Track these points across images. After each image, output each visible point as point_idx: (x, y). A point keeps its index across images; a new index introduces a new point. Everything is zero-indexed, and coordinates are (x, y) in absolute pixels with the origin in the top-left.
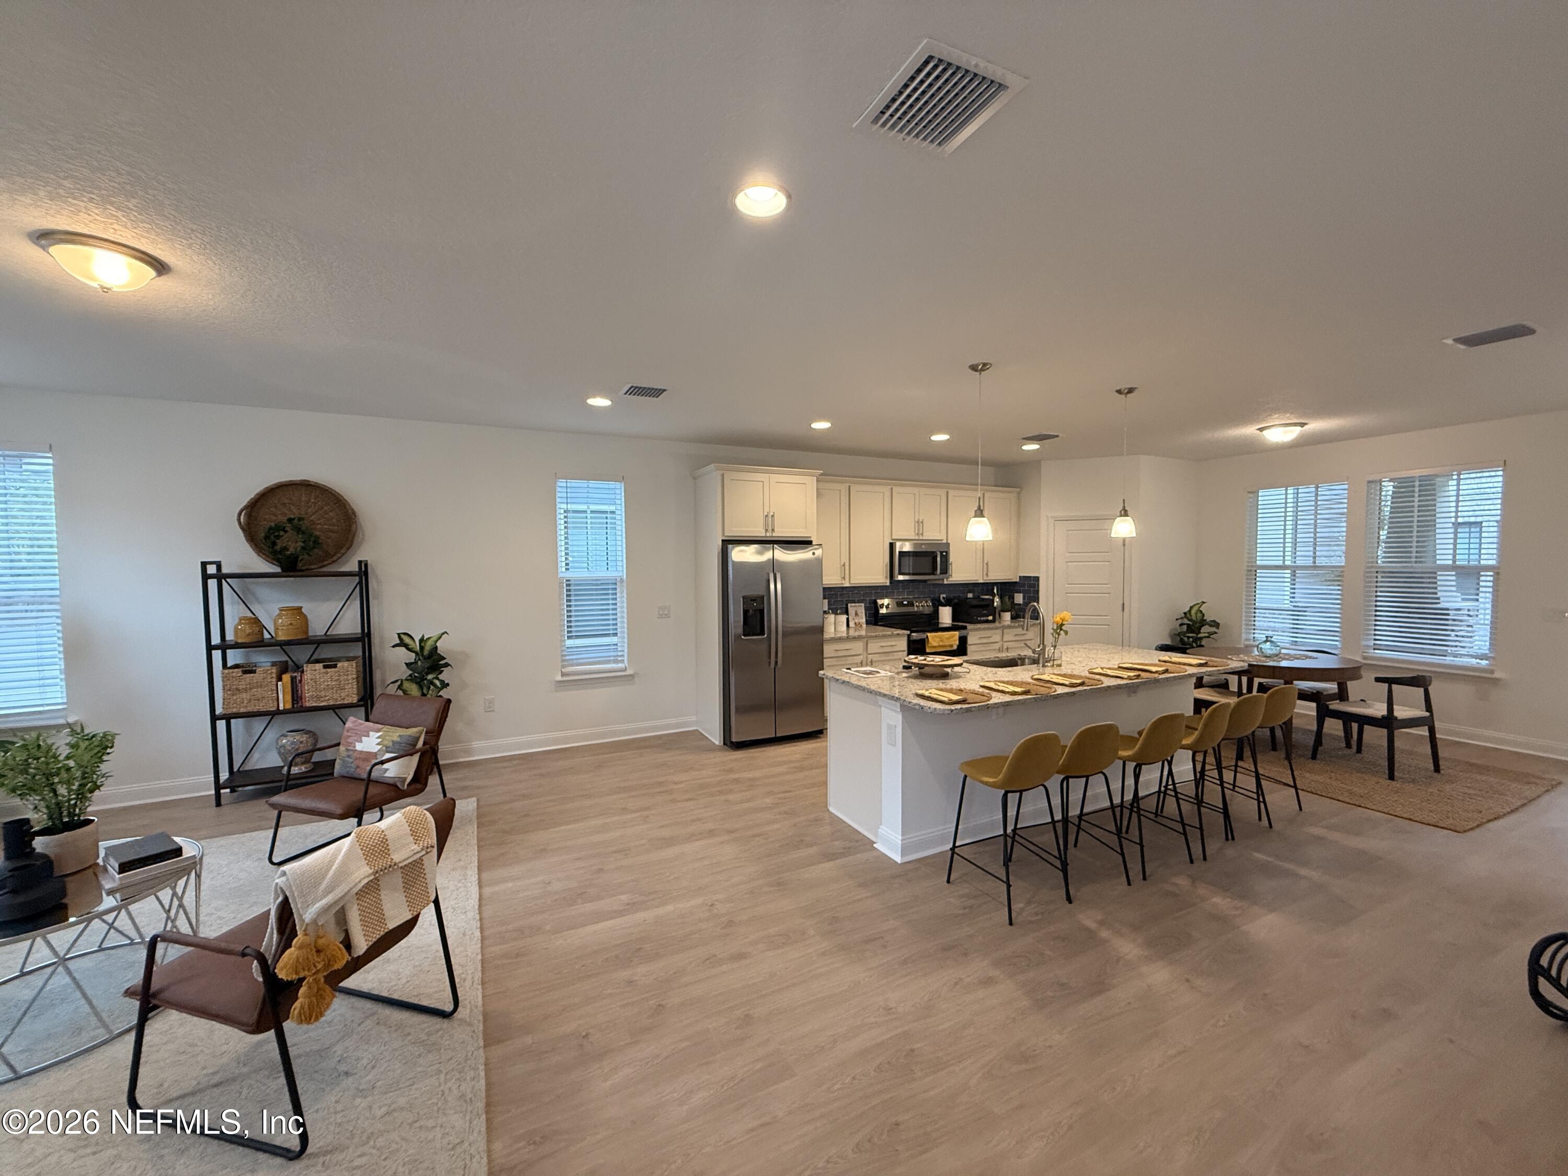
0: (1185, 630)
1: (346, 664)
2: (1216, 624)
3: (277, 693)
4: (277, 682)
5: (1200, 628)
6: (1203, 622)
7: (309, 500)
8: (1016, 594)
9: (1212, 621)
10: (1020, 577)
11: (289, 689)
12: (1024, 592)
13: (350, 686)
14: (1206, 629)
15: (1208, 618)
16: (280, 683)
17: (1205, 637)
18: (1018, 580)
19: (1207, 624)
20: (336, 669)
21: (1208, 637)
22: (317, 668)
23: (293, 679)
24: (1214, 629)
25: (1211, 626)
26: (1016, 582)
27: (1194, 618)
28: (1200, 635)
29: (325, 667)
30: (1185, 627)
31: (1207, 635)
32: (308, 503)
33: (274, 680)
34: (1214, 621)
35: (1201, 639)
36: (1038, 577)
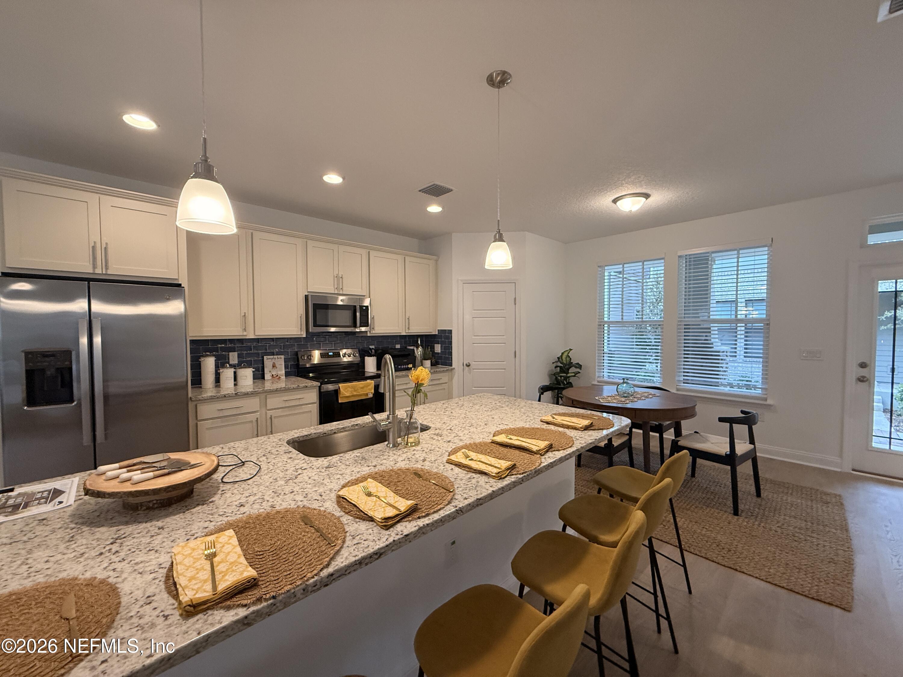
0: (559, 371)
2: (579, 366)
5: (568, 369)
6: (570, 365)
8: (435, 345)
9: (576, 364)
10: (438, 330)
12: (442, 343)
14: (573, 370)
15: (574, 361)
17: (572, 376)
18: (437, 333)
19: (573, 366)
21: (574, 376)
24: (578, 370)
25: (576, 367)
26: (436, 335)
27: (565, 362)
28: (569, 375)
30: (559, 368)
31: (573, 374)
34: (578, 364)
35: (569, 377)
36: (451, 331)
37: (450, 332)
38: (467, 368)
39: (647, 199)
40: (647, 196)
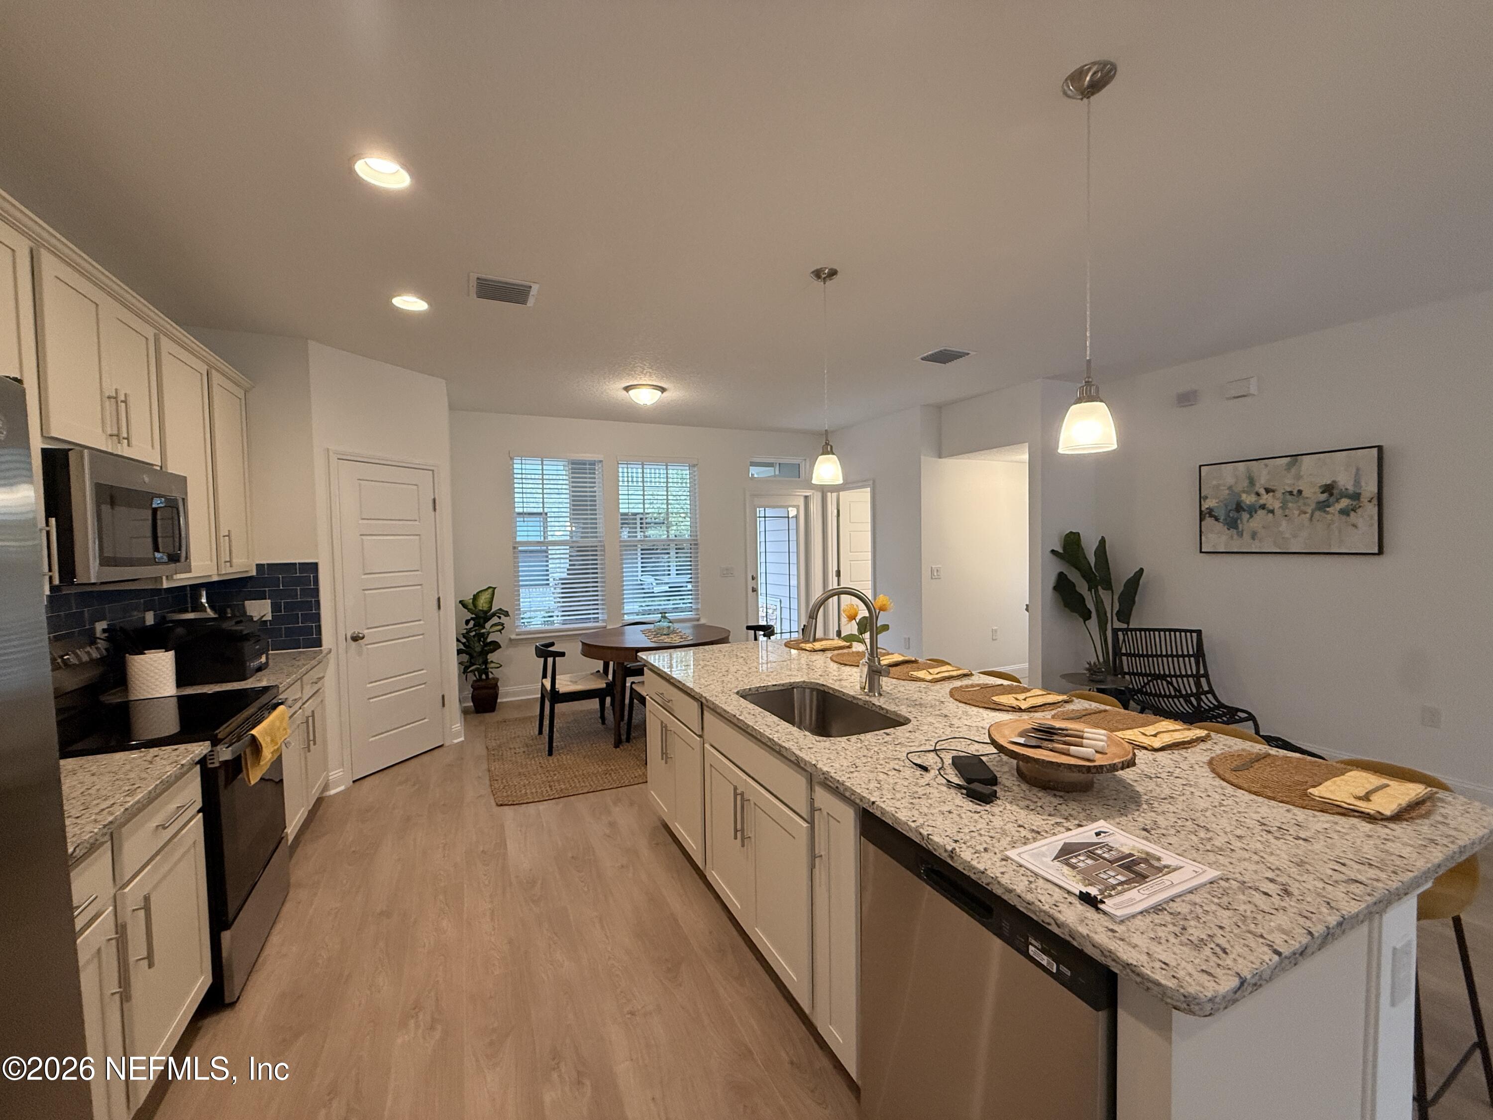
8: (247, 603)
9: (498, 610)
10: (259, 566)
18: (254, 573)
26: (251, 578)
34: (501, 610)
36: (316, 564)
37: (314, 567)
38: (353, 644)
39: (662, 393)
40: (663, 390)
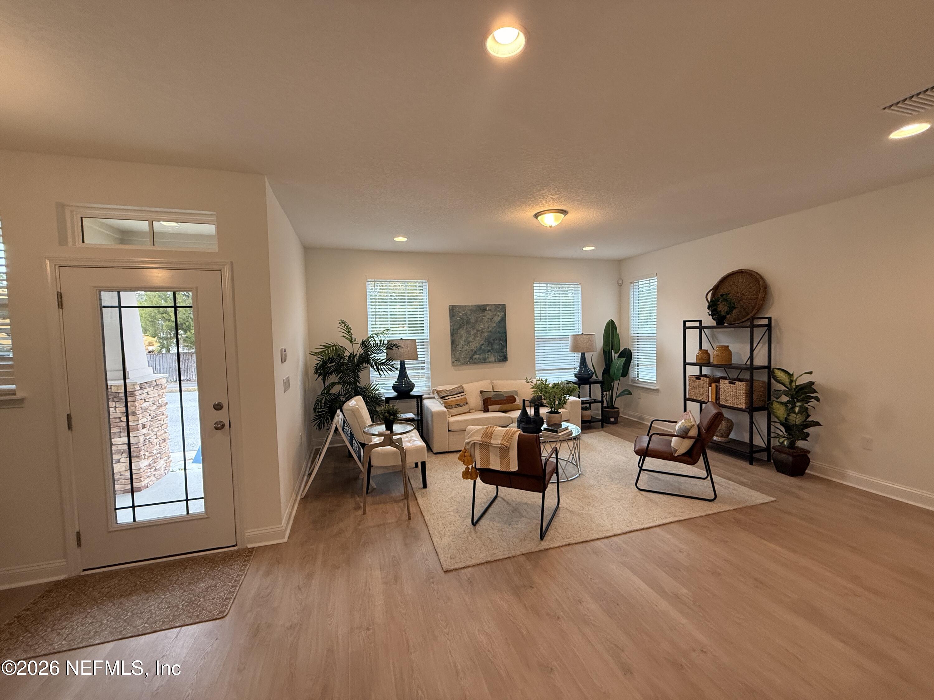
1: (740, 383)
3: (709, 393)
4: (709, 386)
7: (743, 281)
11: (714, 392)
13: (742, 397)
16: (710, 387)
20: (735, 385)
22: (726, 382)
23: (717, 386)
29: (730, 383)
32: (742, 283)
33: (707, 385)
